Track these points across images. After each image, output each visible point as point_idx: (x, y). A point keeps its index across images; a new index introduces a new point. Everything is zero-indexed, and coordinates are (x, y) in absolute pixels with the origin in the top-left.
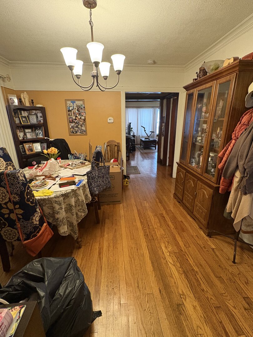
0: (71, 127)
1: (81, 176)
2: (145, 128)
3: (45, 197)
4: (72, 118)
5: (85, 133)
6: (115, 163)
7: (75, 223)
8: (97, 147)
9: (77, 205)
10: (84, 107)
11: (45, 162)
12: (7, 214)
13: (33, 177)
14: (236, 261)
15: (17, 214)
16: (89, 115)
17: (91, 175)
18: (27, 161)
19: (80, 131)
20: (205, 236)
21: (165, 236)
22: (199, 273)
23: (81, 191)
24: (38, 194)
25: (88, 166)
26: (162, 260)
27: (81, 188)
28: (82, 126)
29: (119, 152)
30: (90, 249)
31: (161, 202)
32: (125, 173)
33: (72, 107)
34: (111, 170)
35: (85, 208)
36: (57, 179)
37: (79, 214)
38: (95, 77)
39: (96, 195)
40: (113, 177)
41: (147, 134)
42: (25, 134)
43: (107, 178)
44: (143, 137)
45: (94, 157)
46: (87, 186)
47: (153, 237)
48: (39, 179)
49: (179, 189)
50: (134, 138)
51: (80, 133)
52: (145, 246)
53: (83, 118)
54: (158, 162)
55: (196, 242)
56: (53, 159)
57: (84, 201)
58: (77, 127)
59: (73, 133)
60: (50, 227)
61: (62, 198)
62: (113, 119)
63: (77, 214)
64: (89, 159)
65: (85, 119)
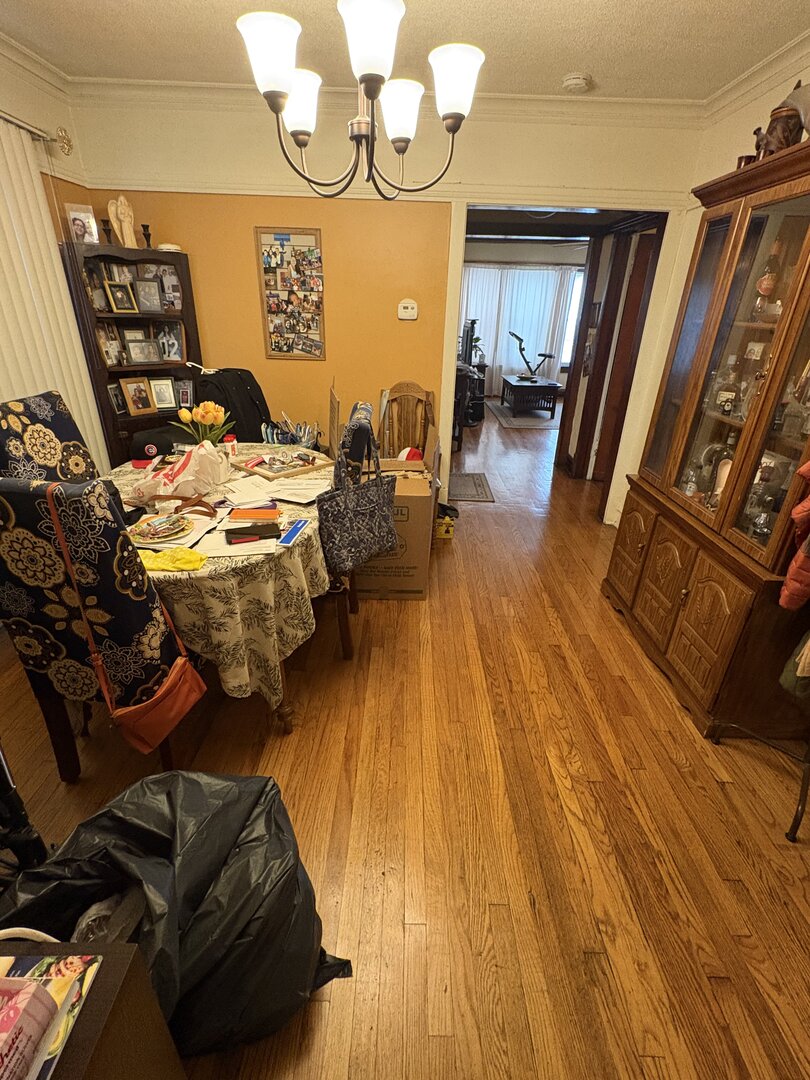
0: (272, 330)
1: (298, 507)
2: (521, 341)
3: (179, 575)
4: (278, 296)
5: (317, 352)
6: (413, 462)
7: (275, 660)
8: (355, 409)
9: (283, 604)
10: (320, 259)
11: (188, 448)
12: (62, 620)
13: (145, 499)
14: (800, 834)
15: (91, 624)
16: (335, 289)
17: (331, 507)
18: (130, 438)
19: (304, 344)
20: (698, 735)
21: (562, 723)
22: (667, 859)
23: (298, 560)
24: (157, 564)
25: (323, 472)
26: (546, 799)
27: (297, 551)
28: (309, 327)
29: (430, 426)
30: (317, 740)
31: (557, 606)
32: (444, 499)
33: (279, 257)
34: (401, 490)
35: (308, 614)
36: (222, 512)
37: (289, 631)
38: (364, 141)
39: (344, 573)
40: (405, 511)
41: (527, 363)
42: (124, 348)
43: (385, 518)
44: (512, 372)
45: (343, 446)
46: (317, 542)
47: (521, 722)
48: (164, 509)
49: (625, 567)
50: (481, 376)
51: (302, 350)
52: (492, 746)
53: (314, 297)
54: (558, 464)
55: (665, 753)
56: (207, 443)
57: (307, 593)
58: (292, 329)
59: (280, 349)
60: (195, 667)
61: (233, 582)
62: (415, 306)
63: (280, 632)
64: (328, 445)
65: (321, 303)
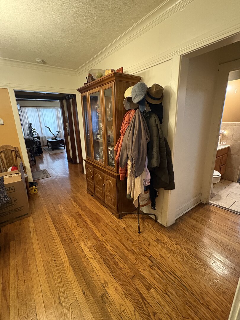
2: (49, 128)
6: (14, 171)
21: (83, 234)
31: (75, 201)
32: (31, 180)
41: (53, 134)
44: (49, 138)
49: (90, 183)
50: (39, 140)
52: (63, 253)
54: (68, 161)
55: (110, 227)
62: (2, 120)
